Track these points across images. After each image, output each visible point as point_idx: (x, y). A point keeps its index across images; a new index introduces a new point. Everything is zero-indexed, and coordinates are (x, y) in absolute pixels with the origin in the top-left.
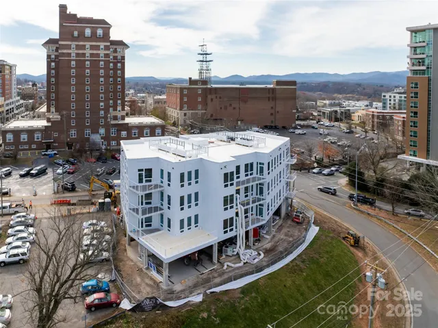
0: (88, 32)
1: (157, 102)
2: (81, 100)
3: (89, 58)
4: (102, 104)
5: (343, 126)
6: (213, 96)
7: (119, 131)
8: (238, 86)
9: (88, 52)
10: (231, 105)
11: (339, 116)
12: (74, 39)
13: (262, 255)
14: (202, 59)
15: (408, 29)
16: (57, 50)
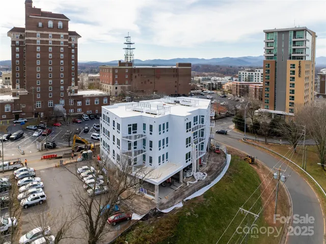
0: (50, 24)
1: (91, 79)
2: (44, 78)
3: (51, 45)
4: (62, 81)
5: (219, 93)
6: (137, 74)
7: (75, 102)
8: (151, 67)
9: (51, 40)
10: (149, 81)
11: (214, 86)
12: (38, 29)
13: (206, 175)
14: (127, 47)
15: (264, 31)
16: (21, 37)
